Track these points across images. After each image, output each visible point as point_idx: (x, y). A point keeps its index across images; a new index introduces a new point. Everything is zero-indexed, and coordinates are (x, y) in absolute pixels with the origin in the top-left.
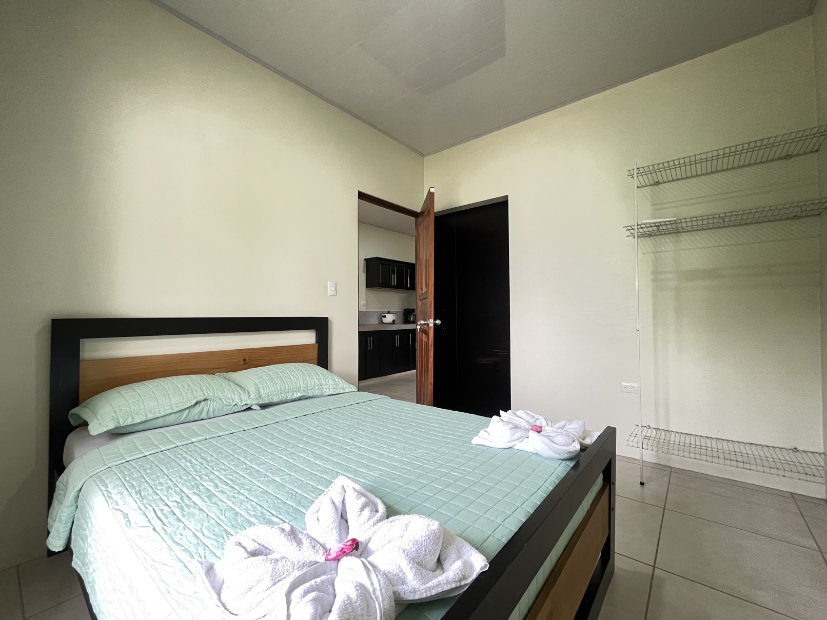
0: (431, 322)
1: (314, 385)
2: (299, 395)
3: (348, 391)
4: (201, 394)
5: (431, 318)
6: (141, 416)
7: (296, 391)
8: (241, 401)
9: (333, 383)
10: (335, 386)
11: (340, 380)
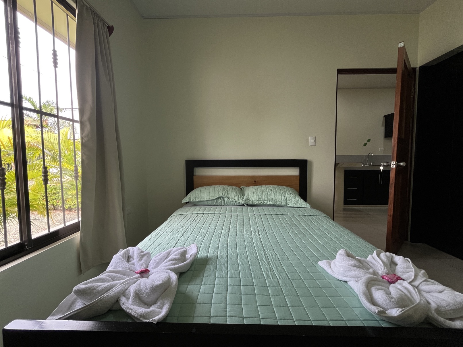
0: (393, 164)
1: (281, 199)
2: (271, 203)
3: (304, 207)
4: (222, 194)
5: (393, 161)
6: (198, 199)
7: (269, 201)
8: (238, 200)
9: (294, 200)
10: (295, 202)
11: (299, 199)
